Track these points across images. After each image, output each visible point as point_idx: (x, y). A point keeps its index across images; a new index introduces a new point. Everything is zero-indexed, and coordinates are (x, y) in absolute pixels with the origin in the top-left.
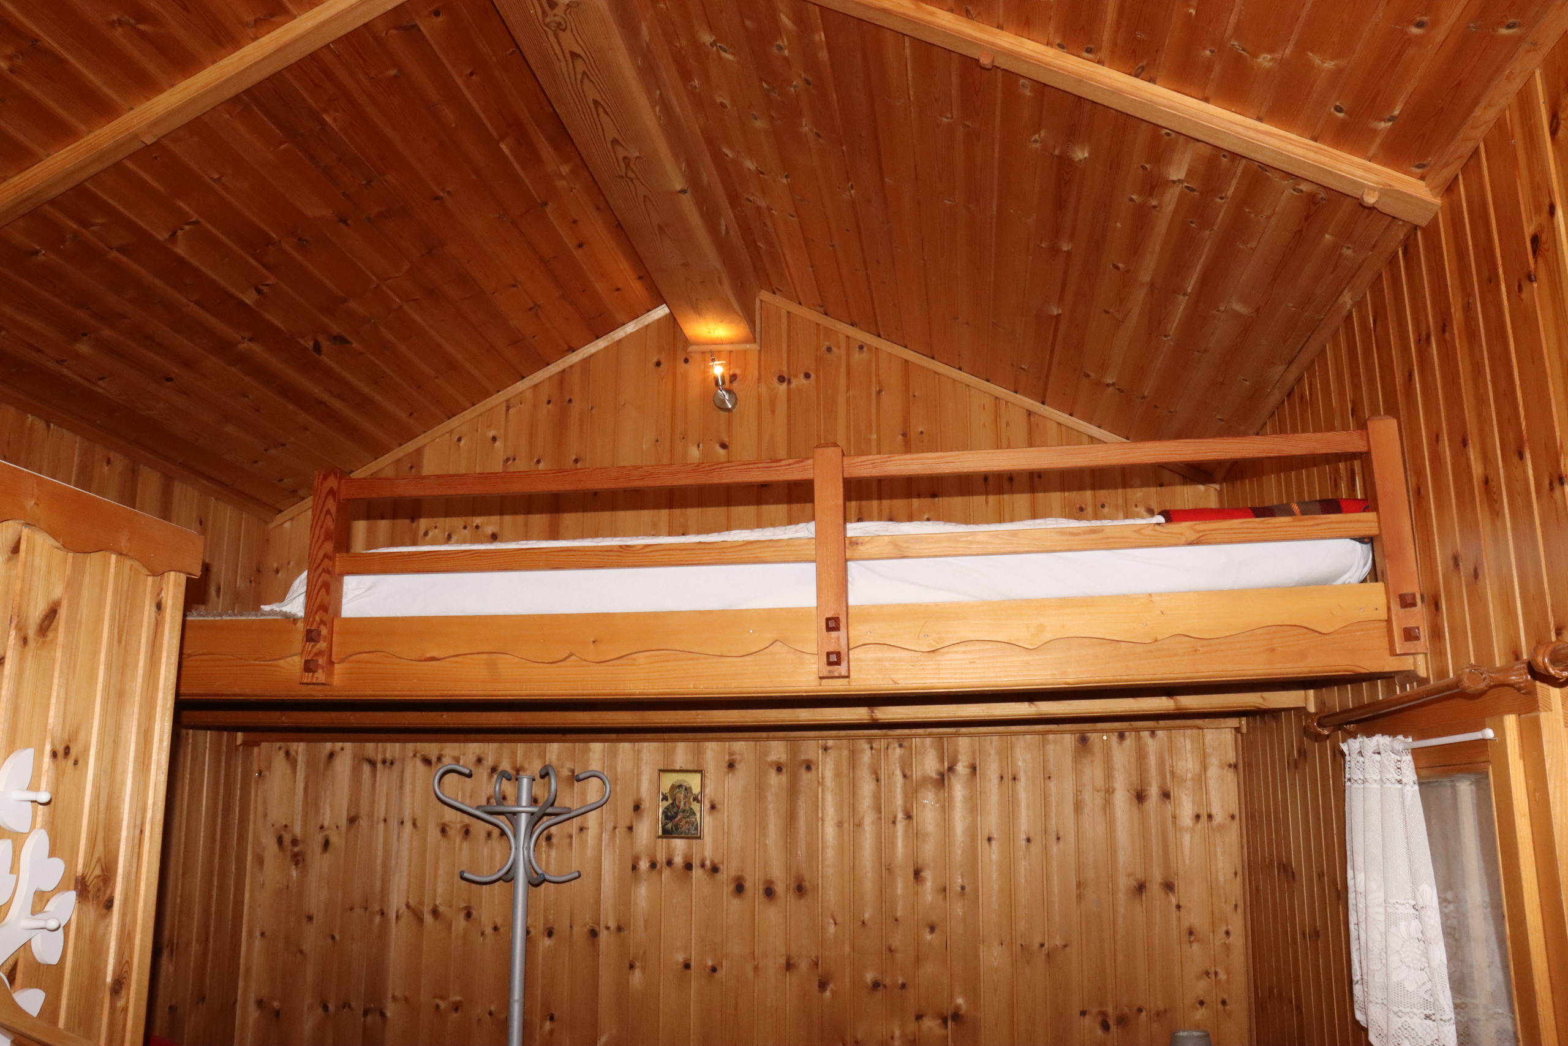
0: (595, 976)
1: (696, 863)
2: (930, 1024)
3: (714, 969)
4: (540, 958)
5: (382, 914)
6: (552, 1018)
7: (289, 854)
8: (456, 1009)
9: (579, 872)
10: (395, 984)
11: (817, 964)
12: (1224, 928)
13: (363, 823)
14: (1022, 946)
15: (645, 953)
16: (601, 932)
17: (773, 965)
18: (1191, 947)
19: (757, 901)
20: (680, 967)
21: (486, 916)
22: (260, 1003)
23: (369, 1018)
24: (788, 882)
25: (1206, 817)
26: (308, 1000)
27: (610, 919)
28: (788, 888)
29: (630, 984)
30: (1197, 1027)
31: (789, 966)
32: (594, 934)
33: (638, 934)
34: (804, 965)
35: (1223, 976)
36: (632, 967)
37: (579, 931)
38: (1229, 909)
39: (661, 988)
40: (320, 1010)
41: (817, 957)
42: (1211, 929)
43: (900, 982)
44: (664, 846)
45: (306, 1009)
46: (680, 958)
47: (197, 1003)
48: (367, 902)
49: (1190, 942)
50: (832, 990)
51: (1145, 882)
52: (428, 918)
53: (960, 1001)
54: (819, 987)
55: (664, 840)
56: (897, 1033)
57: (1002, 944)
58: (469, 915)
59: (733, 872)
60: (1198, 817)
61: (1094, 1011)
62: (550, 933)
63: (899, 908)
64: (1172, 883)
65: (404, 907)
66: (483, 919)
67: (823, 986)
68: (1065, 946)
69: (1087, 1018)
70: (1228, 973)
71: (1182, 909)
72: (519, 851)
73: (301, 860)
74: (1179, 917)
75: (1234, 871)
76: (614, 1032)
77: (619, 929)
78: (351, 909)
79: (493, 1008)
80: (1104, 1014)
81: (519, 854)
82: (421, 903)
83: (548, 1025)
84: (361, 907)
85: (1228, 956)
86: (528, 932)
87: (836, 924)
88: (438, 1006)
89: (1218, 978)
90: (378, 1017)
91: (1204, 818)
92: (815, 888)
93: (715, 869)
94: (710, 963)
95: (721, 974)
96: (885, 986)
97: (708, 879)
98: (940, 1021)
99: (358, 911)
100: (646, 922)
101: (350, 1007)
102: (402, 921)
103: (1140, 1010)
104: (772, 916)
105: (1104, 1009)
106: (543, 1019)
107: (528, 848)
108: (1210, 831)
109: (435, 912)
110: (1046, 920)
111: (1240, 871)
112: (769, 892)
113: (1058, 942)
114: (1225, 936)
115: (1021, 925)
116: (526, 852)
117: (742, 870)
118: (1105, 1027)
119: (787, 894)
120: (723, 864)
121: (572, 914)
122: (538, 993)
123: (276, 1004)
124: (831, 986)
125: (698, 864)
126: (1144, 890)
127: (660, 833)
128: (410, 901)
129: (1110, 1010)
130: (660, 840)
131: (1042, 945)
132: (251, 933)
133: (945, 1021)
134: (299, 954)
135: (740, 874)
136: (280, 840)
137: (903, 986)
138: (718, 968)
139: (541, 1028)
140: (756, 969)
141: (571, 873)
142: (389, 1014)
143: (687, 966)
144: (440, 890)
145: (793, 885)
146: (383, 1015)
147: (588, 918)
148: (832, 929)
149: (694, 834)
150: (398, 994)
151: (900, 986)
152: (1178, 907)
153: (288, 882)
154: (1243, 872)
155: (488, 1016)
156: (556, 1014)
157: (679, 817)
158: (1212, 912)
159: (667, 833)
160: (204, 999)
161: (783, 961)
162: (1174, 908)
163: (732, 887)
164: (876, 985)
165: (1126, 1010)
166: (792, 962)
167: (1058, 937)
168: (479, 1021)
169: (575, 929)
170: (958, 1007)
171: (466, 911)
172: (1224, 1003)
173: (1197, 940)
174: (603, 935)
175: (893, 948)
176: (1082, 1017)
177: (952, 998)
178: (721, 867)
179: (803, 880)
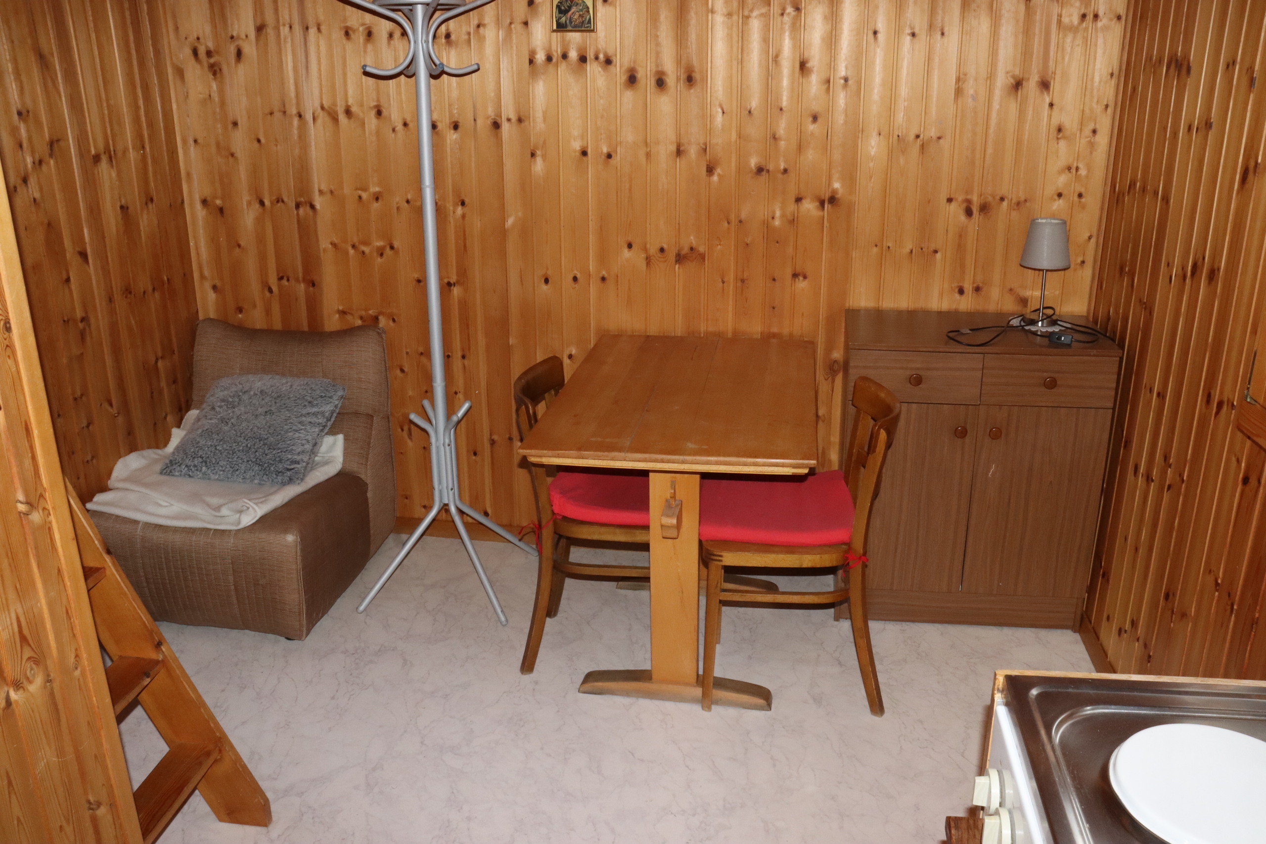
0: (501, 164)
1: (590, 55)
2: (809, 206)
3: (609, 156)
4: (448, 150)
5: (300, 116)
6: (463, 203)
7: (206, 65)
8: (377, 199)
9: (478, 64)
10: (319, 180)
11: (705, 150)
12: (1091, 126)
13: (270, 31)
14: (898, 136)
15: (544, 142)
16: (503, 124)
17: (665, 150)
18: (1058, 143)
19: (648, 91)
20: (578, 154)
21: (395, 115)
22: (204, 202)
23: (301, 211)
24: (679, 74)
25: (1092, 16)
26: (246, 198)
27: (509, 110)
28: (678, 79)
29: (533, 172)
30: (1053, 217)
31: (679, 152)
32: (496, 125)
33: (538, 124)
34: (693, 152)
35: (1083, 172)
36: (533, 155)
37: (483, 124)
38: (1099, 109)
39: (561, 174)
40: (257, 206)
41: (705, 144)
42: (1079, 127)
43: (782, 167)
44: (559, 39)
45: (245, 206)
46: (577, 146)
47: (146, 204)
48: (284, 106)
49: (1058, 139)
50: (719, 175)
51: (1023, 79)
52: (342, 117)
53: (837, 185)
54: (707, 171)
55: (559, 34)
56: (778, 214)
57: (880, 134)
58: (379, 113)
59: (626, 65)
60: (1084, 16)
61: (961, 198)
62: (456, 127)
63: (785, 98)
64: (1048, 82)
65: (319, 108)
66: (392, 117)
67: (710, 170)
68: (939, 138)
69: (953, 205)
70: (1089, 169)
71: (1054, 107)
72: (418, 44)
73: (218, 71)
74: (1051, 115)
75: (1110, 71)
76: (520, 214)
77: (520, 120)
78: (271, 113)
79: (409, 197)
80: (969, 201)
81: (418, 48)
82: (335, 104)
83: (460, 210)
84: (280, 111)
85: (1091, 153)
86: (434, 126)
87: (723, 113)
88: (360, 197)
89: (1079, 173)
90: (308, 208)
91: (1090, 17)
92: (704, 79)
93: (608, 62)
94: (605, 150)
95: (616, 160)
96: (768, 171)
97: (602, 72)
98: (817, 204)
99: (278, 115)
100: (545, 113)
101: (283, 201)
102: (320, 121)
103: (1002, 199)
104: (665, 104)
105: (969, 197)
106: (455, 205)
107: (427, 42)
108: (1093, 31)
109: (348, 112)
110: (923, 113)
111: (1116, 72)
112: (660, 83)
113: (933, 133)
114: (1091, 134)
115: (900, 117)
116: (425, 45)
117: (635, 62)
118: (969, 212)
119: (677, 83)
120: (616, 57)
121: (475, 107)
122: (449, 181)
123: (218, 202)
124: (719, 171)
125: (592, 57)
126: (1020, 87)
127: (555, 27)
128: (324, 103)
129: (975, 198)
130: (555, 34)
131: (918, 136)
132: (185, 141)
133: (822, 203)
134: (230, 158)
135: (632, 65)
136: (195, 52)
137: (785, 171)
138: (613, 155)
139: (454, 212)
140: (648, 155)
141: (471, 65)
142: (318, 207)
143: (584, 153)
144: (350, 92)
145: (683, 77)
146: (312, 207)
147: (491, 112)
148: (719, 118)
149: (586, 26)
150: (324, 187)
151: (782, 171)
152: (1051, 105)
153: (210, 91)
154: (1119, 74)
155: (406, 204)
156: (467, 201)
157: (572, 10)
158: (1083, 111)
159: (561, 27)
160: (152, 200)
161: (673, 148)
162: (1047, 106)
163: (624, 78)
164: (760, 170)
165: (990, 199)
166: (682, 148)
167: (933, 130)
168: (398, 208)
169: (479, 122)
170: (835, 192)
171: (376, 110)
172: (1080, 195)
173: (1064, 138)
174: (505, 127)
175: (777, 136)
176: (948, 204)
177: (830, 184)
178: (613, 59)
179: (693, 71)
